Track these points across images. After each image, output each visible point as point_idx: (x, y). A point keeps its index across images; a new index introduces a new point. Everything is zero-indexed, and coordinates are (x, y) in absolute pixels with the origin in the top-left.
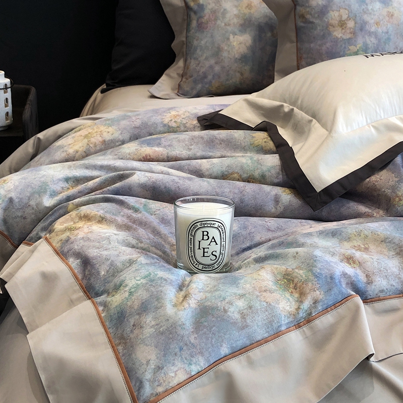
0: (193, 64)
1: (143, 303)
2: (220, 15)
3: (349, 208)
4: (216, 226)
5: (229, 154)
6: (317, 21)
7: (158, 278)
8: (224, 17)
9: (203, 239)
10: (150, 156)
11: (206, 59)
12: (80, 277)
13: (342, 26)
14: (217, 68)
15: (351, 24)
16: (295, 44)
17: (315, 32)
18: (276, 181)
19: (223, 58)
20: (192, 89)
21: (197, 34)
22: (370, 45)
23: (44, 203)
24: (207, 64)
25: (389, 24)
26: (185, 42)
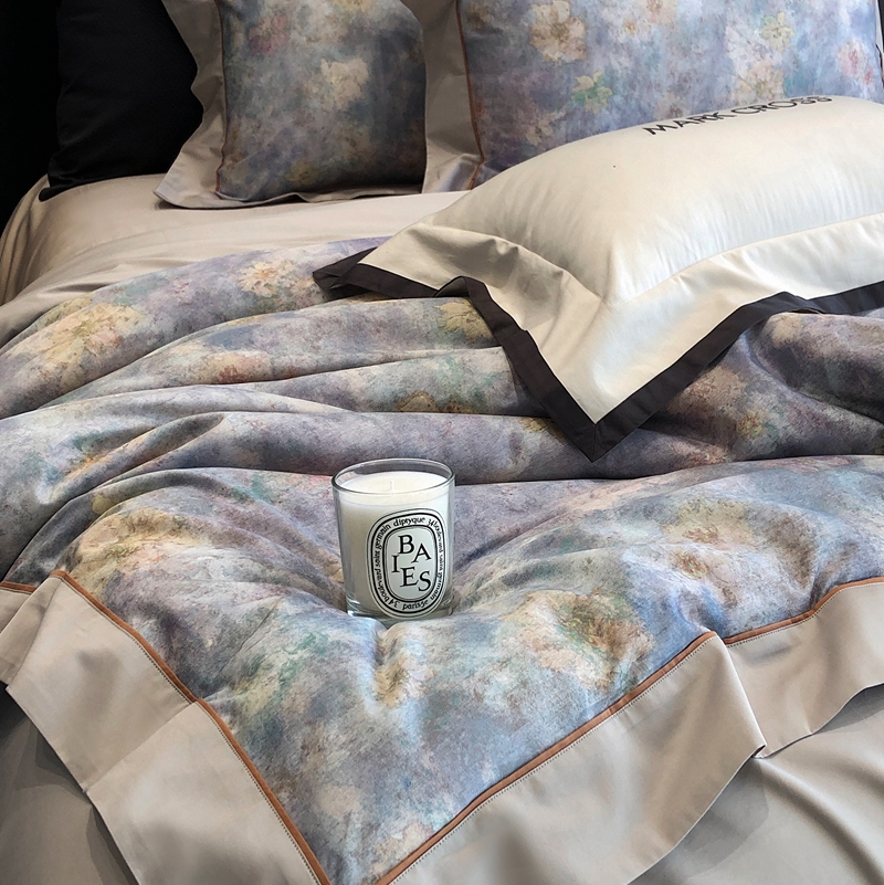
0: (245, 128)
1: (314, 700)
2: (295, 18)
3: (657, 448)
4: (426, 523)
5: (400, 354)
6: (506, 28)
7: (332, 643)
8: (304, 23)
9: (402, 552)
10: (235, 370)
11: (275, 114)
12: (162, 654)
13: (559, 36)
14: (300, 134)
15: (577, 30)
16: (464, 77)
17: (506, 51)
18: (505, 403)
19: (311, 112)
20: (249, 181)
21: (248, 64)
22: (620, 72)
23: (39, 498)
24: (278, 126)
25: (652, 25)
26: (223, 80)
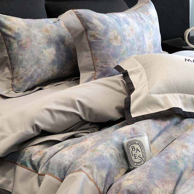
0: (21, 71)
2: (32, 38)
6: (103, 38)
8: (36, 39)
14: (39, 71)
16: (90, 52)
17: (103, 44)
19: (42, 64)
21: (20, 52)
24: (33, 70)
